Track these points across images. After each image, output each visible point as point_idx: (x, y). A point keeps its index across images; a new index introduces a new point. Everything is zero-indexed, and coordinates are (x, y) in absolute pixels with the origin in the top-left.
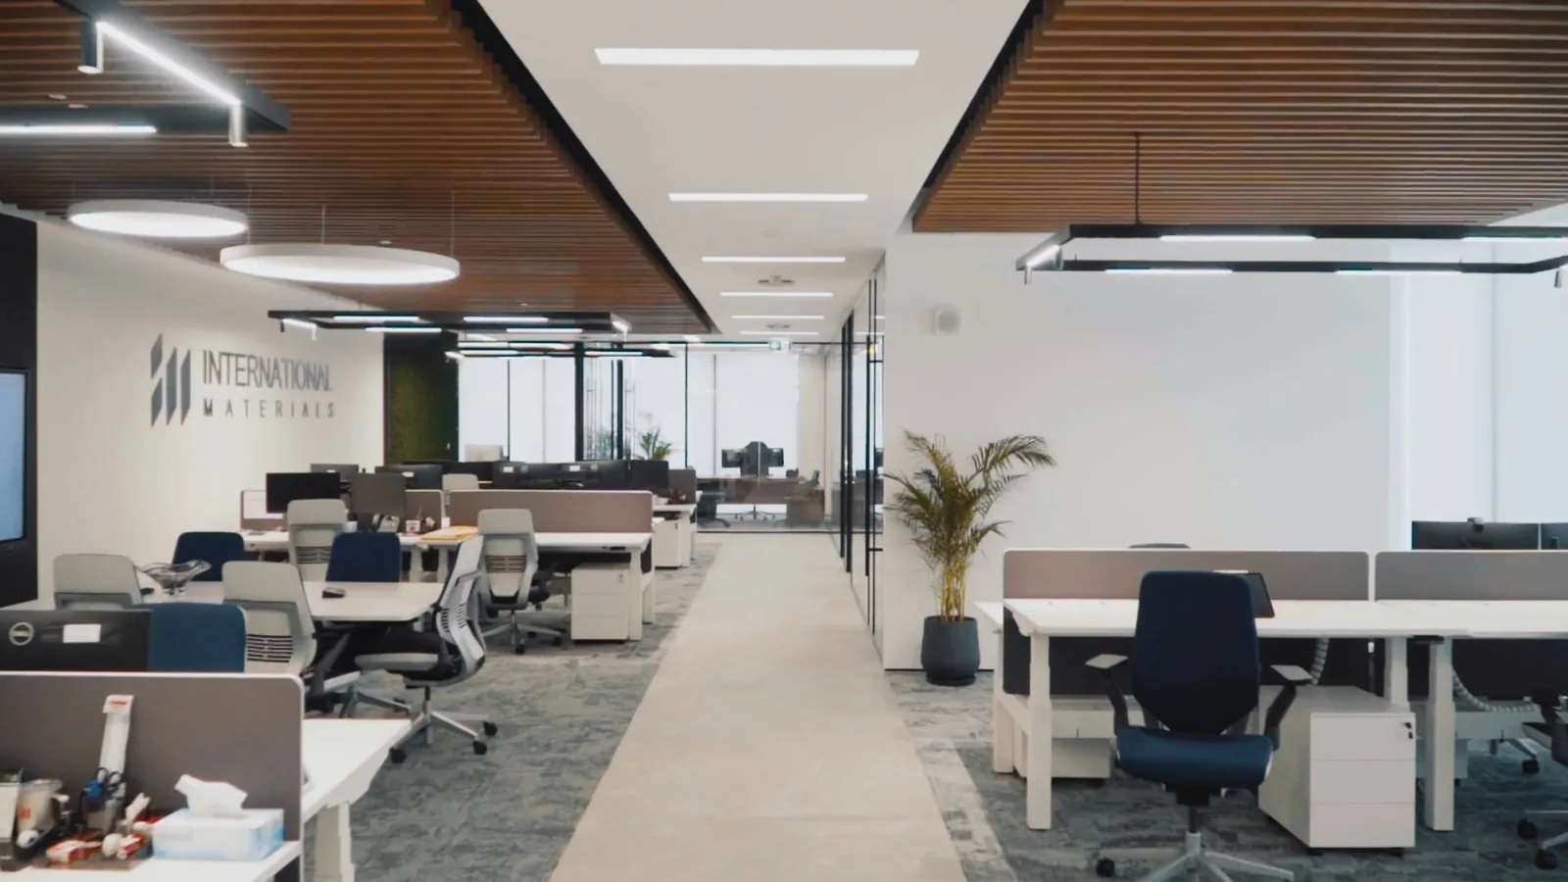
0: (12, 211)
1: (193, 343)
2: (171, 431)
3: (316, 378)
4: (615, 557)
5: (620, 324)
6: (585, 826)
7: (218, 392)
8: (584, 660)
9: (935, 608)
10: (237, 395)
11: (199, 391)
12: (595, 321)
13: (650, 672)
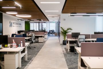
0: (1, 12)
1: (12, 21)
2: (11, 28)
3: (20, 24)
4: (42, 37)
5: (42, 20)
6: (40, 51)
7: (14, 25)
8: (40, 43)
9: (64, 40)
10: (15, 25)
11: (13, 25)
12: (40, 20)
13: (44, 44)
